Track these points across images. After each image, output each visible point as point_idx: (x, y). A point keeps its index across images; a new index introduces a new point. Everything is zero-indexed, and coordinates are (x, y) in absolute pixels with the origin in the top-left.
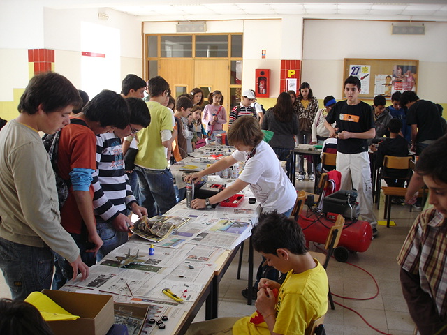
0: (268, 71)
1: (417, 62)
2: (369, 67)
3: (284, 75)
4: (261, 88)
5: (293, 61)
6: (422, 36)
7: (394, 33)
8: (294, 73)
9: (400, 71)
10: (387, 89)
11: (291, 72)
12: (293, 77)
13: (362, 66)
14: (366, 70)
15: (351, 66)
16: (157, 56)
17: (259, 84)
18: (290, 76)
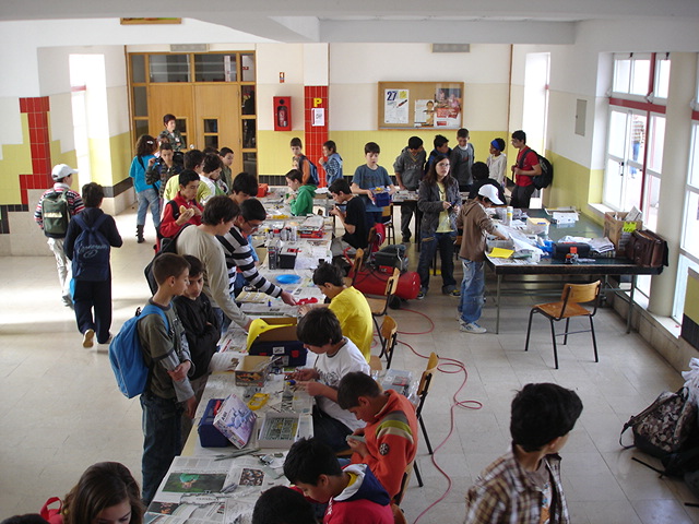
0: (289, 99)
1: (462, 84)
2: (407, 91)
3: (309, 105)
4: (282, 119)
5: (319, 87)
6: (467, 54)
7: (434, 51)
8: (321, 101)
9: (442, 95)
10: (429, 116)
11: (317, 101)
12: (319, 106)
13: (400, 91)
14: (403, 95)
15: (387, 91)
16: (145, 81)
17: (278, 117)
18: (316, 105)
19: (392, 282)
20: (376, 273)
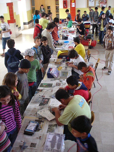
0: (66, 1)
3: (71, 2)
4: (65, 6)
8: (74, 1)
18: (73, 2)
19: (90, 43)
20: (86, 41)
